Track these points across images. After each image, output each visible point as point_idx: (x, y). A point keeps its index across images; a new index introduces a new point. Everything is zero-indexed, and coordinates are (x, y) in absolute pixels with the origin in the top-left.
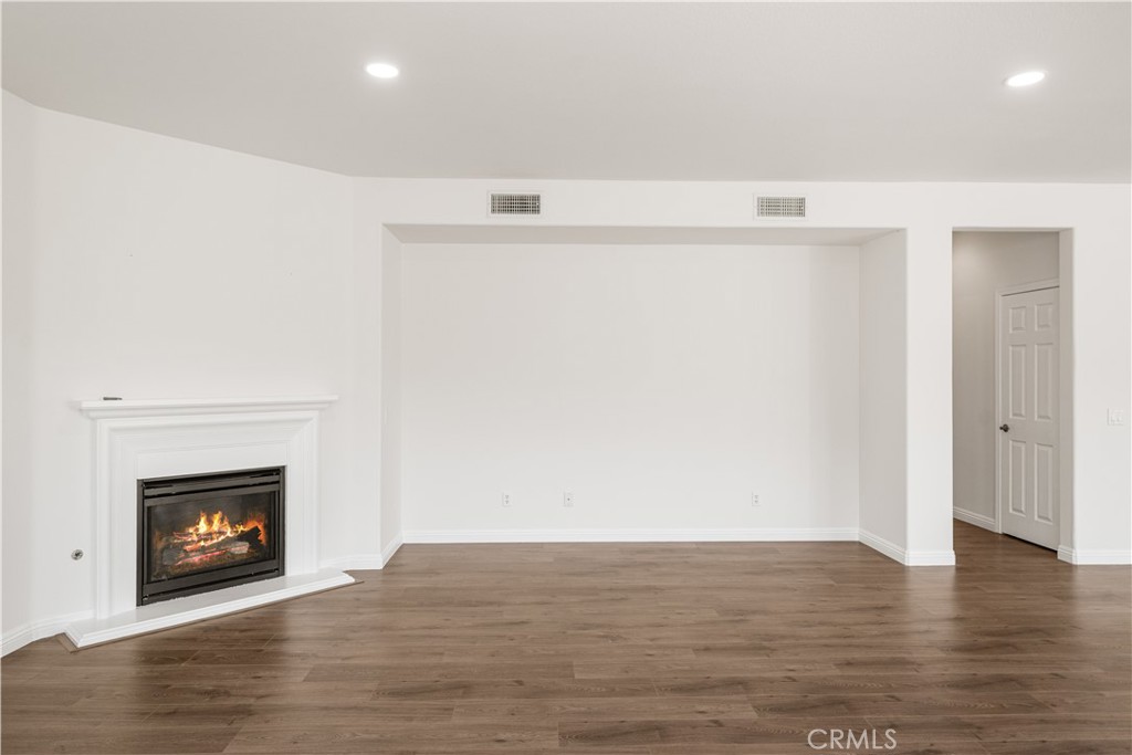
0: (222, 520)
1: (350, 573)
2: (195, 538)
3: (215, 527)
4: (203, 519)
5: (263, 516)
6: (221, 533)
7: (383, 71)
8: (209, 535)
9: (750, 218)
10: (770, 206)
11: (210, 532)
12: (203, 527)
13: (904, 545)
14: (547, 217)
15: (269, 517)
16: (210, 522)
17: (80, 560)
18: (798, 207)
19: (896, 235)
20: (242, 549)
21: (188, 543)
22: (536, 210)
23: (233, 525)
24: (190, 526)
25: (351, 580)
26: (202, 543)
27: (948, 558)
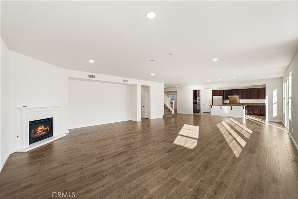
0: (43, 127)
1: (66, 134)
2: (39, 130)
3: (42, 128)
4: (40, 127)
5: (49, 126)
6: (43, 129)
7: (91, 61)
8: (41, 130)
9: (122, 82)
10: (124, 81)
11: (41, 129)
12: (40, 128)
13: (137, 119)
14: (96, 79)
15: (50, 127)
16: (41, 127)
17: (18, 137)
18: (127, 81)
19: (136, 85)
20: (44, 133)
21: (38, 131)
22: (94, 78)
23: (45, 128)
24: (38, 128)
25: (67, 135)
26: (40, 131)
27: (141, 120)
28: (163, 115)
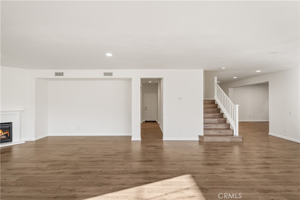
9: (102, 76)
10: (106, 74)
18: (111, 74)
20: (4, 137)
22: (62, 75)
25: (24, 143)
28: (200, 137)
